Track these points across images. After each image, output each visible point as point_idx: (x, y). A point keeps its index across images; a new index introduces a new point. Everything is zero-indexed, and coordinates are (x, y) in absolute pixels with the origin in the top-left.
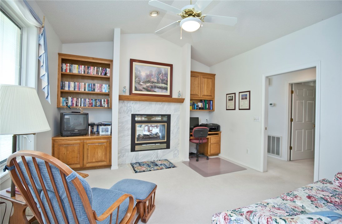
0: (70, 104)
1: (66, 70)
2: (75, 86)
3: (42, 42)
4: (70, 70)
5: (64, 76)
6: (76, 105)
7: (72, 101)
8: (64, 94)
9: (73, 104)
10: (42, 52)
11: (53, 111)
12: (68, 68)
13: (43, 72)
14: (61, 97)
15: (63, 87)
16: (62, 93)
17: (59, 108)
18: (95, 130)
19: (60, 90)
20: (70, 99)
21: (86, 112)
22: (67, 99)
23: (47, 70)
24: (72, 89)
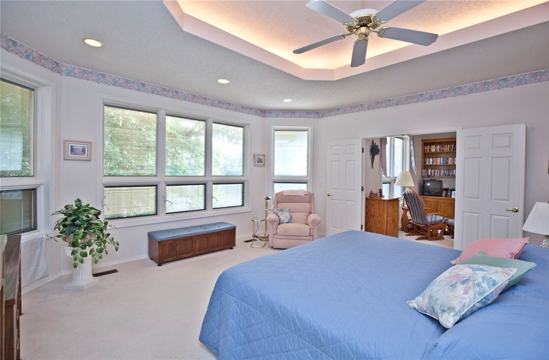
0: (429, 174)
1: (427, 150)
2: (433, 161)
3: (412, 143)
4: (430, 150)
5: (426, 155)
6: (434, 175)
7: (431, 172)
8: (425, 167)
9: (431, 174)
10: (412, 148)
11: (419, 179)
12: (428, 148)
13: (413, 158)
14: (424, 169)
15: (425, 162)
16: (424, 166)
17: (423, 177)
18: (449, 194)
19: (423, 165)
20: (430, 170)
21: (441, 179)
22: (428, 170)
23: (415, 157)
24: (431, 163)
